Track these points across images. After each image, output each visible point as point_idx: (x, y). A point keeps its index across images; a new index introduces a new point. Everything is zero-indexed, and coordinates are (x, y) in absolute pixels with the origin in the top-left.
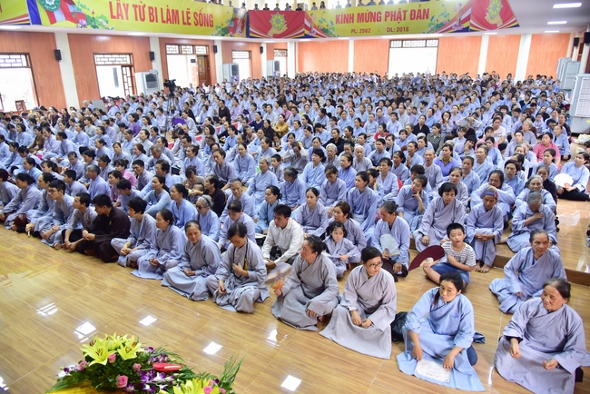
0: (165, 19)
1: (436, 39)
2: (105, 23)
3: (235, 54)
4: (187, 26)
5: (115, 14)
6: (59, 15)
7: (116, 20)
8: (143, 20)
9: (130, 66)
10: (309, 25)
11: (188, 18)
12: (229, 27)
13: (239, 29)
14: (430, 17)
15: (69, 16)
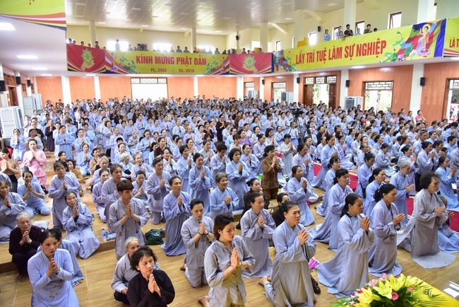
1: (164, 78)
10: (110, 62)
14: (207, 64)
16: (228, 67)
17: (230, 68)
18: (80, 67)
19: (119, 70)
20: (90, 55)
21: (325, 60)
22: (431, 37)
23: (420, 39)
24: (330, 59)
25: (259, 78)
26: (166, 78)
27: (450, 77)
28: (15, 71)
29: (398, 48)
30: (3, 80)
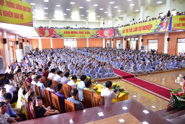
10: (55, 34)
14: (90, 34)
16: (98, 34)
17: (99, 35)
18: (44, 36)
19: (58, 36)
20: (48, 31)
21: (132, 32)
22: (167, 23)
23: (164, 24)
24: (133, 31)
25: (111, 38)
26: (77, 39)
27: (178, 38)
28: (22, 37)
29: (156, 27)
30: (18, 40)
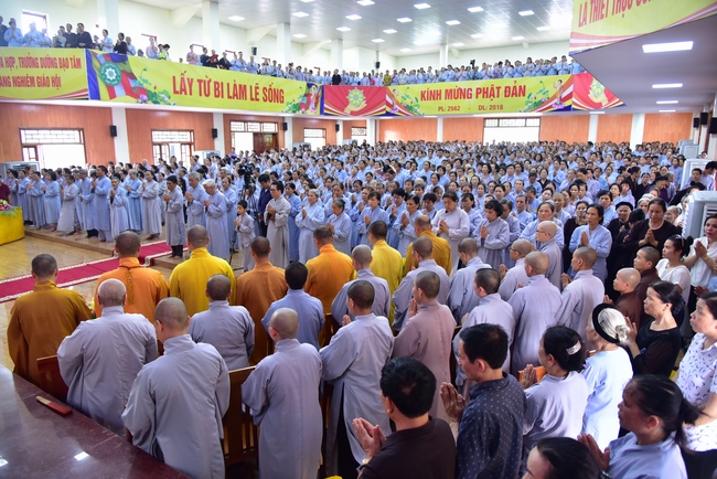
0: (231, 94)
1: (537, 117)
2: (166, 99)
3: (307, 132)
4: (255, 102)
5: (178, 89)
6: (119, 90)
7: (179, 95)
8: (207, 95)
9: (190, 144)
10: (390, 101)
11: (257, 94)
12: (302, 104)
13: (312, 105)
14: (527, 95)
15: (130, 92)
16: (568, 97)
17: (574, 99)
18: (343, 110)
19: (400, 112)
20: (361, 96)
26: (539, 117)
